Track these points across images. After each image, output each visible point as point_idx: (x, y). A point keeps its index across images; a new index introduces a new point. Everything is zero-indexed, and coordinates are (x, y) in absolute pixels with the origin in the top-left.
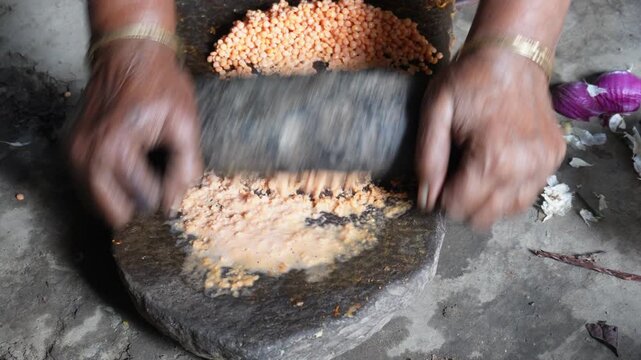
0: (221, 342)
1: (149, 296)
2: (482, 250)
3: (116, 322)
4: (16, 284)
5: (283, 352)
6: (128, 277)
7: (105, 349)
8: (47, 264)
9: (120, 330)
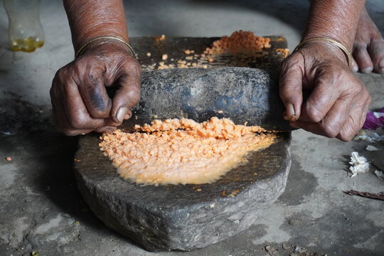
0: (147, 208)
1: (98, 186)
2: (312, 191)
3: (71, 222)
4: (5, 202)
5: (188, 214)
6: (85, 177)
7: (64, 236)
8: (26, 192)
9: (74, 226)
